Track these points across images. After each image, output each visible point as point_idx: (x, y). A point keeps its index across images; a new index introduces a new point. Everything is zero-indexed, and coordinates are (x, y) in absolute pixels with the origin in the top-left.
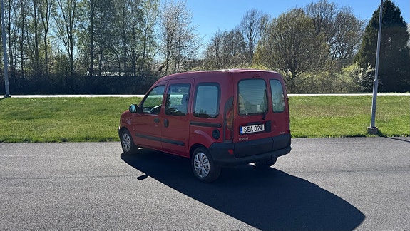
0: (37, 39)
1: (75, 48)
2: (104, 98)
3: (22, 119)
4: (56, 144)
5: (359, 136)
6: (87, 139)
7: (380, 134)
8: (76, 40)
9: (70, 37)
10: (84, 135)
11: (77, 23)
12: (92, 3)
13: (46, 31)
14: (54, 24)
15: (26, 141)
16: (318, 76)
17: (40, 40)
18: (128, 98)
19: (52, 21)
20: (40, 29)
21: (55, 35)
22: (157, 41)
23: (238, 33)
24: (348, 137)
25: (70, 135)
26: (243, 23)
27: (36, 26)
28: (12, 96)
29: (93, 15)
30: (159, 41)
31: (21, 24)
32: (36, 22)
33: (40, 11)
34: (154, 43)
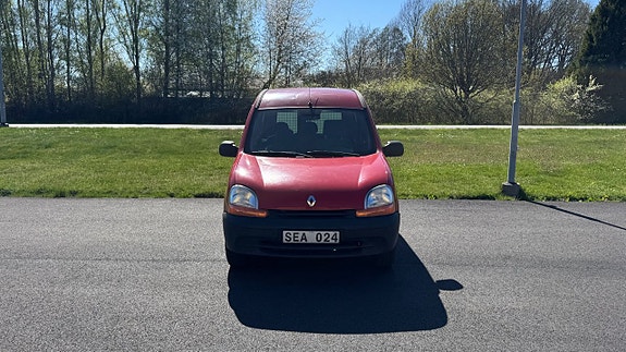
0: (90, 44)
5: (484, 197)
6: (40, 193)
7: (521, 195)
8: (144, 42)
9: (136, 40)
10: (37, 187)
11: (144, 18)
13: (103, 32)
14: (112, 21)
17: (95, 44)
20: (94, 28)
22: (255, 44)
23: (396, 30)
24: (463, 198)
25: (18, 185)
26: (402, 15)
27: (89, 24)
28: (10, 125)
29: (167, 5)
30: (259, 44)
31: (69, 22)
32: (88, 19)
34: (251, 47)
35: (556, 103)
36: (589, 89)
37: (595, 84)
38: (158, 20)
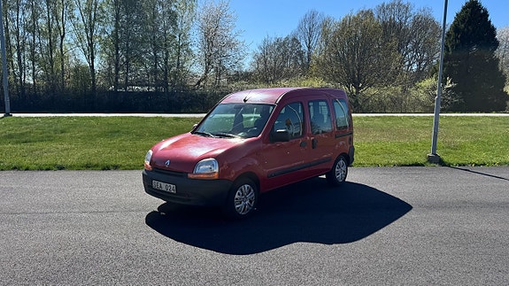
0: (51, 47)
1: (97, 58)
2: (122, 118)
3: (17, 143)
4: (49, 172)
5: (417, 165)
6: (88, 167)
7: (442, 163)
8: (98, 47)
9: (91, 45)
10: (85, 162)
11: (98, 27)
12: (116, 4)
13: (63, 37)
14: (71, 29)
15: (15, 168)
16: (387, 92)
17: (55, 48)
18: (150, 118)
19: (69, 26)
20: (54, 34)
21: (72, 41)
22: (193, 49)
23: (294, 39)
24: (403, 165)
25: (70, 161)
26: (300, 28)
27: (50, 31)
28: (14, 115)
29: (118, 17)
30: (195, 49)
31: (32, 29)
32: (49, 26)
33: (55, 13)
34: (189, 52)
35: (423, 97)
36: (447, 87)
37: (451, 83)
38: (110, 29)
